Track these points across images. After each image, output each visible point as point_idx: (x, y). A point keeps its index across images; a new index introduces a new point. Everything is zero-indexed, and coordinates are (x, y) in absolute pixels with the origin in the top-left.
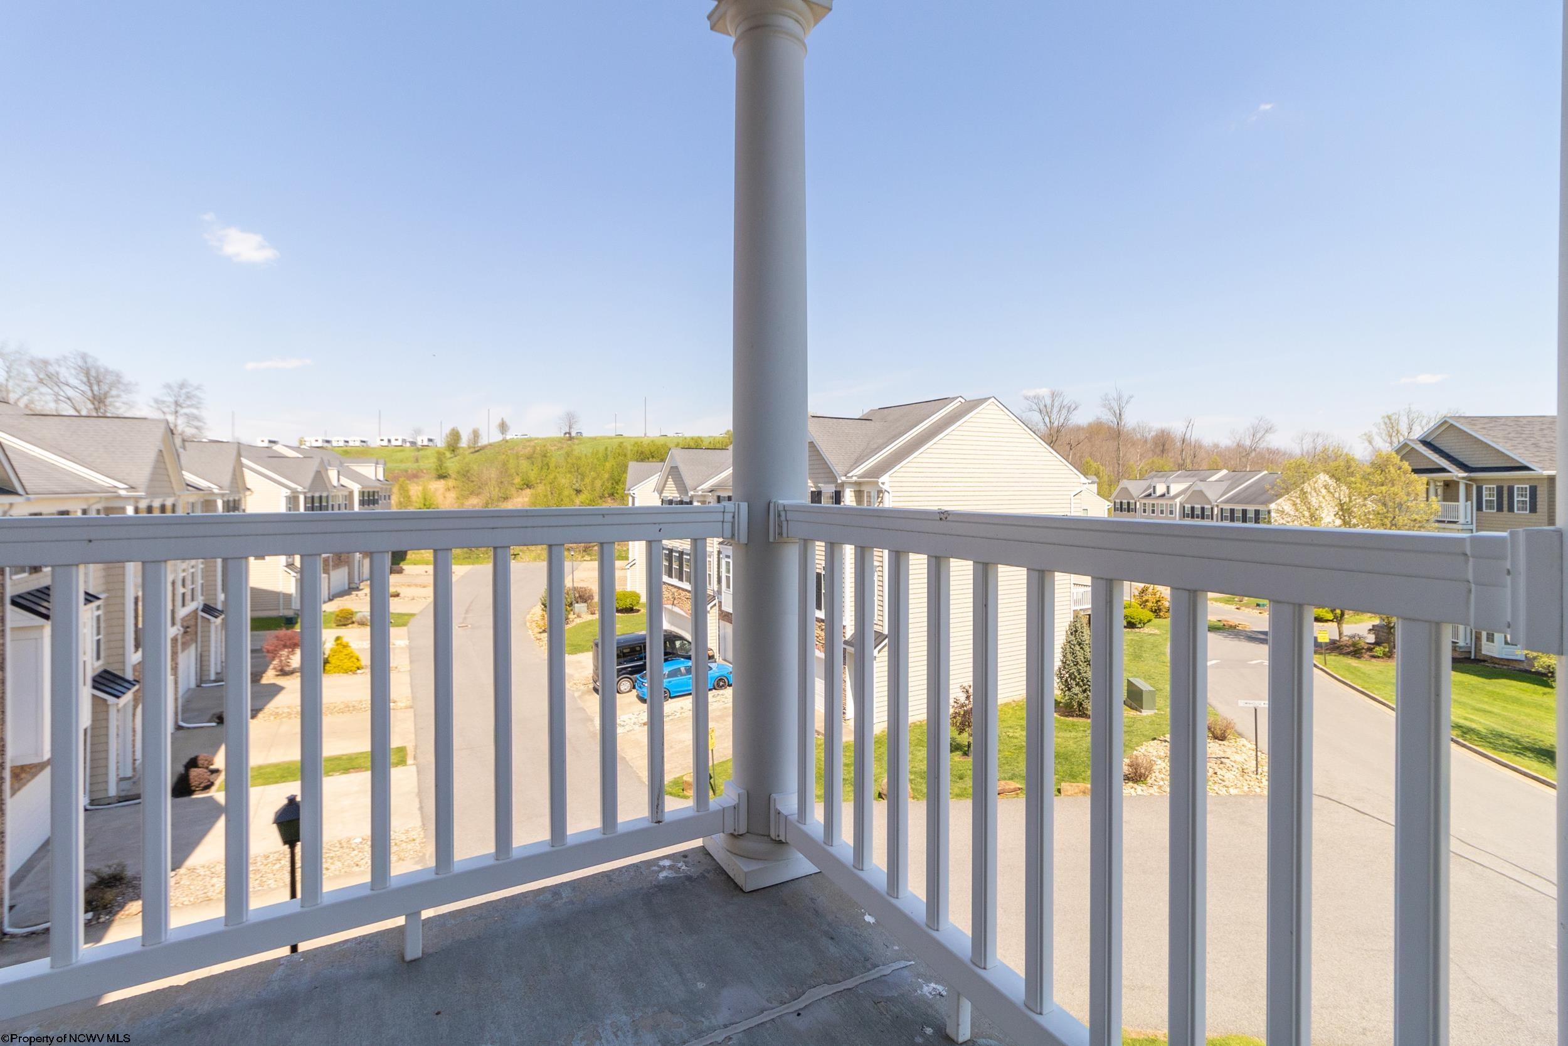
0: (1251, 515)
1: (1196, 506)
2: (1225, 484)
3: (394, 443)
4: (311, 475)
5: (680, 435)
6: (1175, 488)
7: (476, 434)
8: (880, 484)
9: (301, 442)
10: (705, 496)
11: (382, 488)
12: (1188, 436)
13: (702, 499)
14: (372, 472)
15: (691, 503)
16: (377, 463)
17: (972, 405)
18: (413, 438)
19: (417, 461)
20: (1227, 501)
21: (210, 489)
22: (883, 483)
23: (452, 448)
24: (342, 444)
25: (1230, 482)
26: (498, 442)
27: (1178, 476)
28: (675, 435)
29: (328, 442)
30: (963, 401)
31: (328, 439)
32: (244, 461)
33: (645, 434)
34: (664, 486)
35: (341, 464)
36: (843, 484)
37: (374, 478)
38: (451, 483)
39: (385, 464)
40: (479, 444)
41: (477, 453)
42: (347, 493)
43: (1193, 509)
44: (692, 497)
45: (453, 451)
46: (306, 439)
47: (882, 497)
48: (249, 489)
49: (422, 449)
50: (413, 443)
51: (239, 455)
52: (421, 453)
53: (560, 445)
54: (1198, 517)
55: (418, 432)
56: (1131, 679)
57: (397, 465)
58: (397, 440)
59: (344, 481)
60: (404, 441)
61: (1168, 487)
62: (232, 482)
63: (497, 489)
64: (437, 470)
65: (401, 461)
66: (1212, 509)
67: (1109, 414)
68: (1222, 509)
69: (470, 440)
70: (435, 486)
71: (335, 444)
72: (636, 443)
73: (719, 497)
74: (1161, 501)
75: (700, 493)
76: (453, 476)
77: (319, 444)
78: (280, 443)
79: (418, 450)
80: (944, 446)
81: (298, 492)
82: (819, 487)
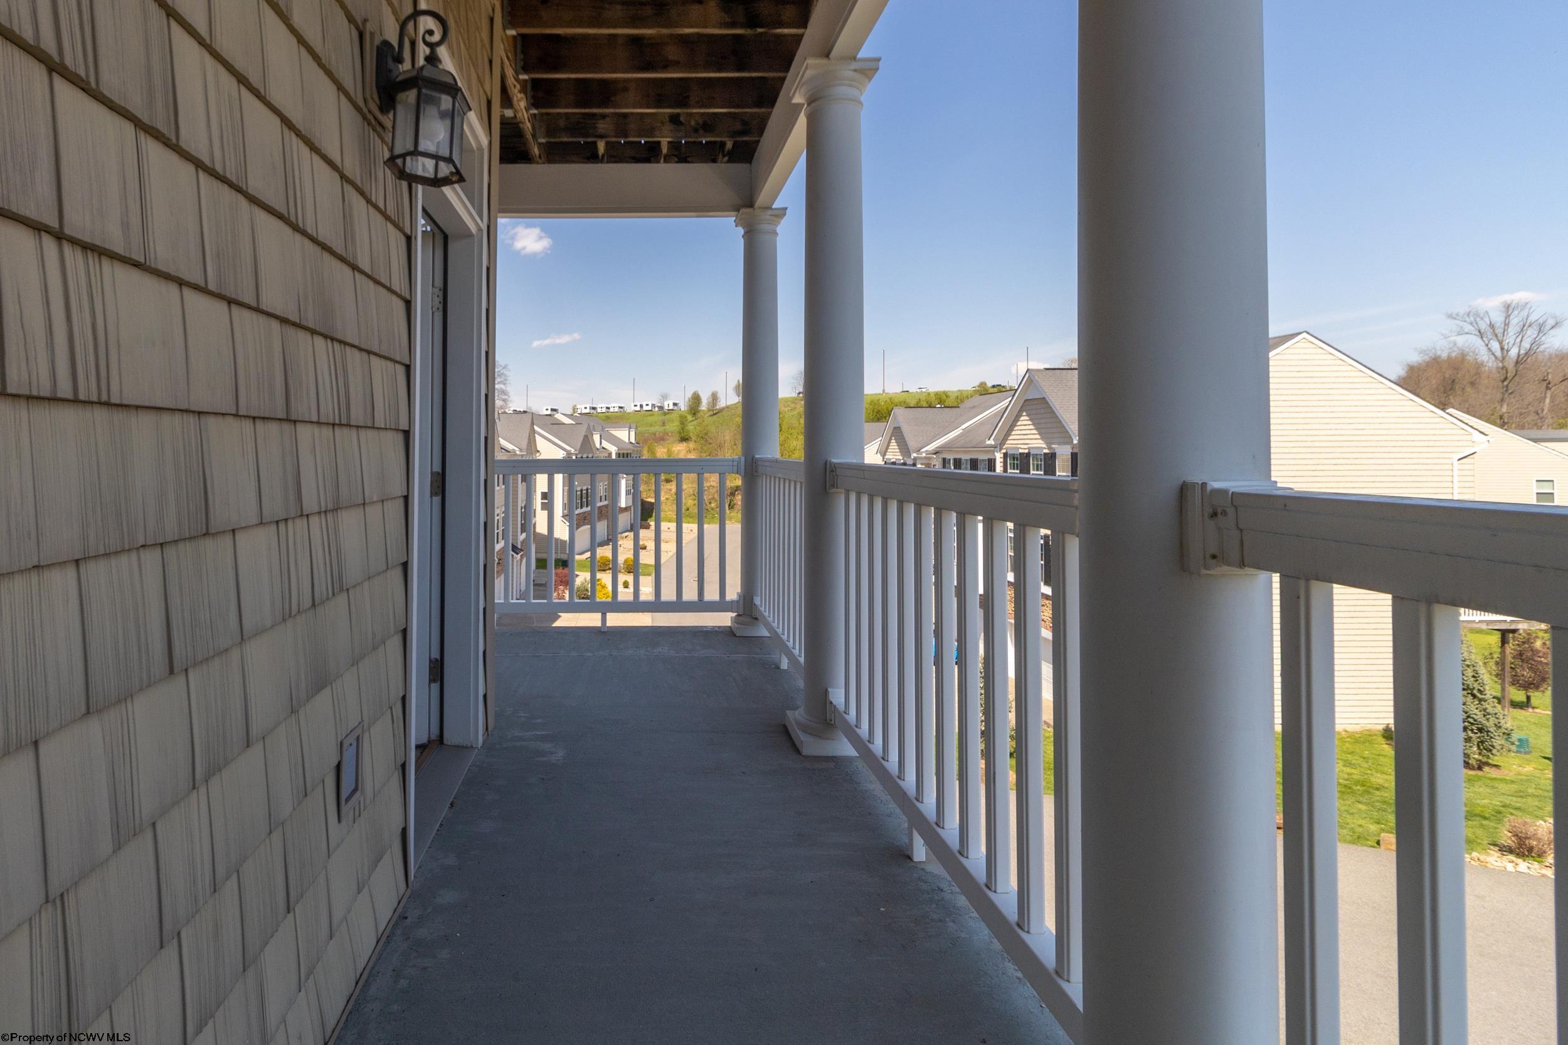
3: (645, 408)
4: (581, 439)
5: (923, 390)
7: (714, 397)
9: (575, 409)
10: (929, 459)
11: (633, 450)
13: (926, 462)
14: (624, 435)
15: (914, 465)
16: (630, 428)
18: (661, 403)
19: (664, 424)
21: (514, 451)
23: (693, 411)
24: (604, 410)
26: (735, 404)
28: (918, 390)
29: (594, 408)
31: (594, 406)
32: (536, 428)
33: (884, 391)
34: (887, 448)
35: (603, 429)
37: (627, 441)
38: (692, 445)
39: (636, 428)
40: (718, 407)
41: (716, 416)
42: (607, 455)
44: (915, 459)
45: (694, 414)
46: (578, 407)
48: (539, 451)
49: (668, 413)
50: (661, 408)
51: (533, 424)
52: (667, 417)
53: (793, 405)
55: (665, 397)
57: (647, 428)
58: (647, 405)
59: (605, 444)
60: (653, 406)
62: (528, 446)
63: (731, 451)
64: (680, 433)
65: (651, 425)
69: (709, 403)
70: (678, 448)
71: (599, 410)
72: (872, 401)
73: (944, 459)
75: (924, 455)
76: (694, 438)
77: (587, 411)
78: (559, 411)
79: (665, 414)
81: (571, 453)
82: (1052, 448)
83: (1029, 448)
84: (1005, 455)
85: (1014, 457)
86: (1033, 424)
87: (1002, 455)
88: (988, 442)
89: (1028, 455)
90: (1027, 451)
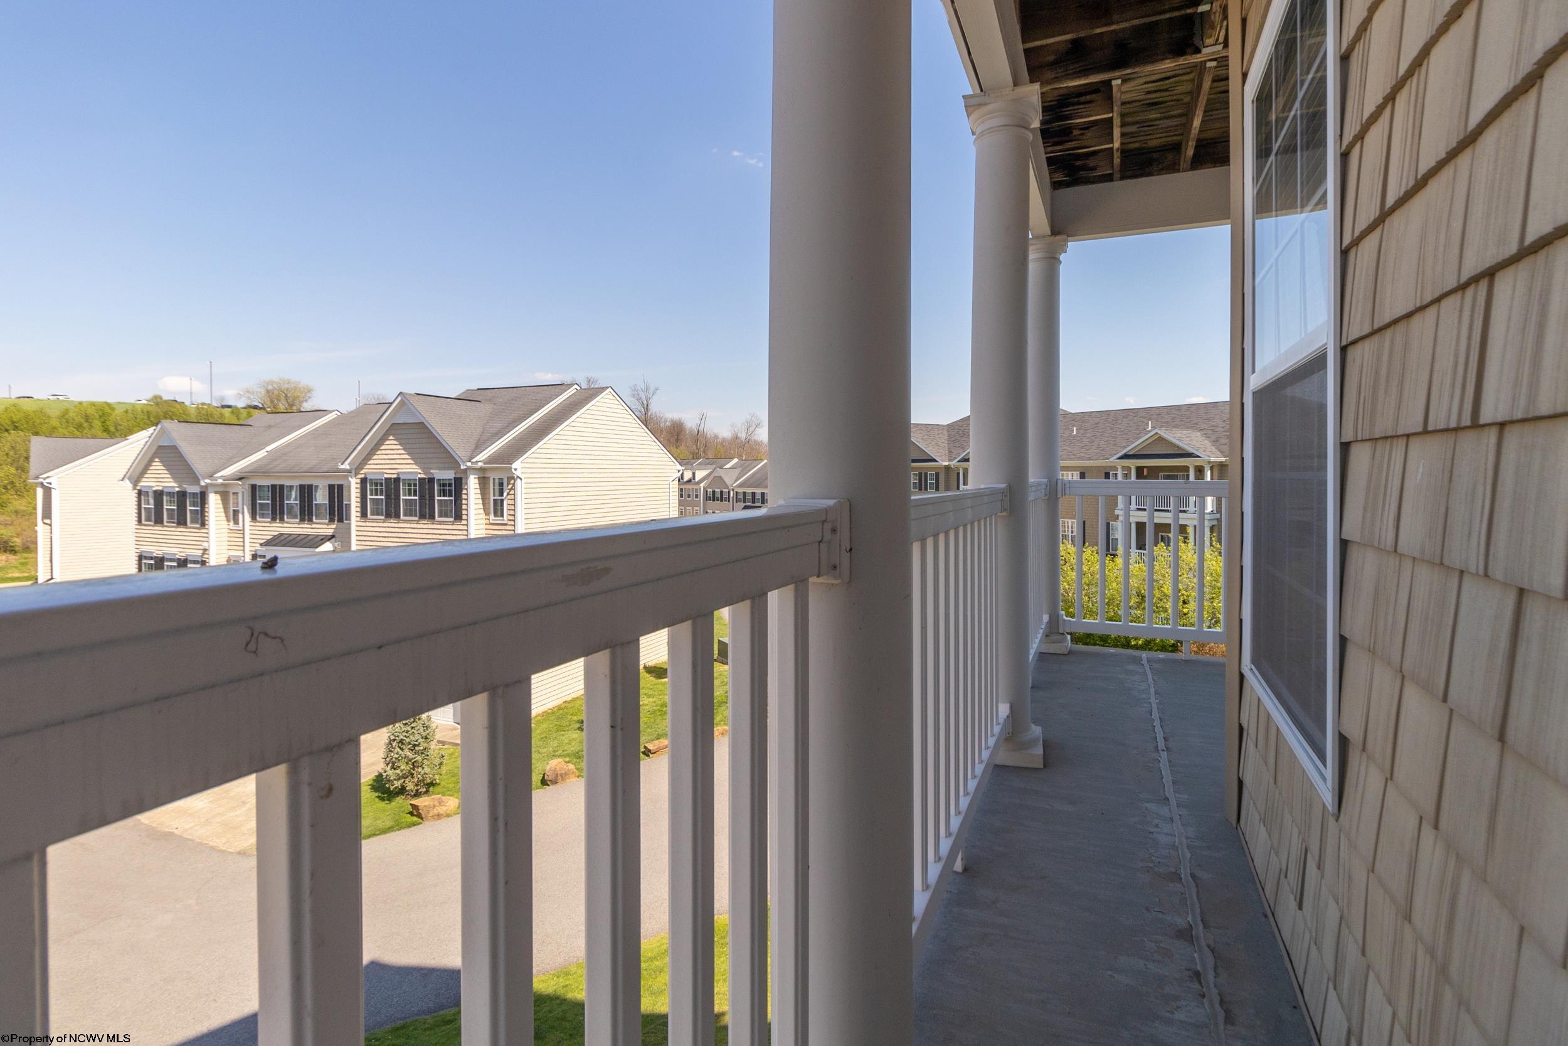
0: (758, 497)
1: (716, 490)
2: (737, 471)
6: (700, 475)
8: (513, 470)
10: (225, 485)
12: (701, 429)
13: (221, 489)
17: (589, 394)
20: (740, 486)
22: (516, 469)
25: (741, 469)
27: (700, 464)
30: (579, 388)
34: (144, 472)
36: (465, 471)
43: (714, 492)
44: (207, 486)
47: (514, 484)
54: (718, 500)
56: (721, 639)
61: (694, 474)
66: (729, 492)
67: (637, 403)
68: (737, 492)
73: (253, 486)
74: (688, 487)
75: (220, 481)
80: (569, 433)
82: (431, 473)
83: (398, 474)
84: (364, 481)
85: (375, 483)
86: (404, 449)
87: (359, 481)
88: (342, 467)
89: (397, 480)
90: (395, 476)
